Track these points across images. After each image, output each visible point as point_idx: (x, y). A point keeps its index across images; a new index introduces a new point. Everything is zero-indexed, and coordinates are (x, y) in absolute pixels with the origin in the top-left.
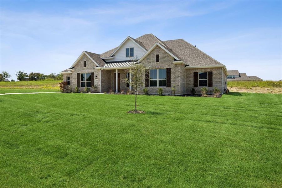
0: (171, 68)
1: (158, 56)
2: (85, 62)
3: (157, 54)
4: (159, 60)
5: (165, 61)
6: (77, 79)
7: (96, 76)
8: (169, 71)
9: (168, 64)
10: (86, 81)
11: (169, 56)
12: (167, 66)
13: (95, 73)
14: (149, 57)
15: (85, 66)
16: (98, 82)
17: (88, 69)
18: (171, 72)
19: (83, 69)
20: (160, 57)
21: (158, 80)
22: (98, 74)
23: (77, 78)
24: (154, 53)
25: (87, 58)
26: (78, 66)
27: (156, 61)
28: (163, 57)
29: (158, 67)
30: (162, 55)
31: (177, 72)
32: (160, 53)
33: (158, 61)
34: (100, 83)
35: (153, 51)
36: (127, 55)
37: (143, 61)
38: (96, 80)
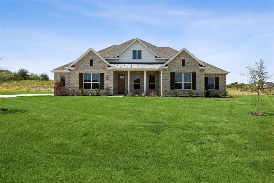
0: (196, 73)
1: (183, 61)
2: (91, 61)
3: (183, 59)
4: (185, 65)
5: (191, 66)
6: (78, 80)
7: (107, 77)
8: (194, 75)
9: (194, 69)
10: (92, 83)
11: (194, 61)
12: (192, 71)
13: (105, 73)
14: (174, 61)
15: (91, 65)
16: (109, 83)
17: (95, 69)
18: (196, 76)
19: (88, 69)
20: (186, 62)
21: (183, 82)
22: (109, 74)
23: (78, 78)
24: (180, 58)
25: (94, 56)
26: (80, 65)
27: (182, 65)
28: (189, 62)
29: (184, 71)
30: (188, 60)
31: (202, 76)
32: (185, 58)
33: (183, 65)
34: (112, 85)
35: (179, 56)
36: (134, 57)
37: (169, 65)
38: (106, 81)
